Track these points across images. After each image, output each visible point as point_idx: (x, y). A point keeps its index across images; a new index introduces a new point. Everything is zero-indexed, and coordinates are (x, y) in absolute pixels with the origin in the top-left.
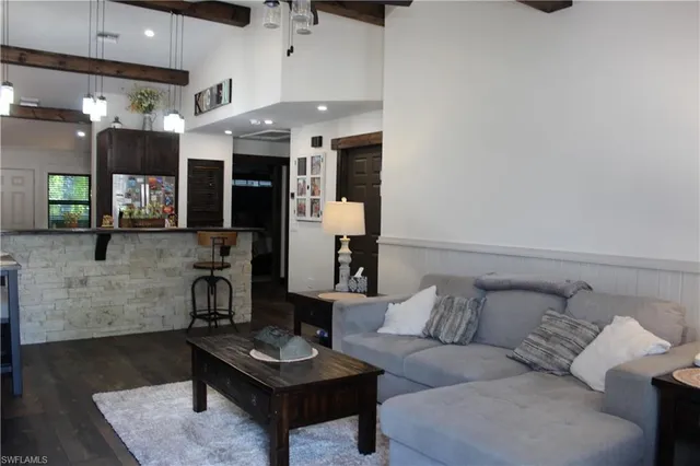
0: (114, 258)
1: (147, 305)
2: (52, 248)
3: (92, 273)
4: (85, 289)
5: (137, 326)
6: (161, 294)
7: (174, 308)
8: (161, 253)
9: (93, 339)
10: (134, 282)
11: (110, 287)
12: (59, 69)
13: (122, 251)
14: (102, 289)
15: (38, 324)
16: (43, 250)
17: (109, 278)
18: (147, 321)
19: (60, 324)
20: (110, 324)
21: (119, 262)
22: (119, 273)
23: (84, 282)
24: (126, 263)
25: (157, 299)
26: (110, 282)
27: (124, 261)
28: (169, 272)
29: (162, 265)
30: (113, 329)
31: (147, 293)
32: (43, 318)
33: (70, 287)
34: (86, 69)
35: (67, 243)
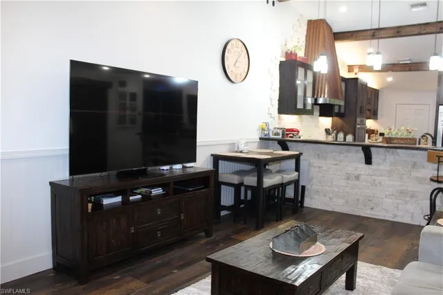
0: (379, 164)
1: (400, 201)
2: (340, 153)
3: (362, 173)
4: (357, 183)
5: (391, 215)
6: (412, 196)
7: (422, 209)
8: (414, 165)
9: (360, 216)
10: (391, 183)
11: (374, 184)
12: (396, 37)
13: (385, 160)
14: (369, 184)
15: (328, 198)
16: (335, 154)
17: (374, 177)
18: (400, 213)
19: (341, 202)
20: (372, 209)
21: (381, 167)
22: (381, 175)
23: (357, 178)
24: (388, 168)
25: (408, 199)
26: (374, 180)
27: (385, 167)
28: (420, 180)
29: (415, 174)
30: (373, 213)
31: (401, 193)
32: (331, 196)
33: (348, 179)
34: (416, 33)
35: (348, 151)
